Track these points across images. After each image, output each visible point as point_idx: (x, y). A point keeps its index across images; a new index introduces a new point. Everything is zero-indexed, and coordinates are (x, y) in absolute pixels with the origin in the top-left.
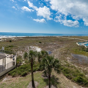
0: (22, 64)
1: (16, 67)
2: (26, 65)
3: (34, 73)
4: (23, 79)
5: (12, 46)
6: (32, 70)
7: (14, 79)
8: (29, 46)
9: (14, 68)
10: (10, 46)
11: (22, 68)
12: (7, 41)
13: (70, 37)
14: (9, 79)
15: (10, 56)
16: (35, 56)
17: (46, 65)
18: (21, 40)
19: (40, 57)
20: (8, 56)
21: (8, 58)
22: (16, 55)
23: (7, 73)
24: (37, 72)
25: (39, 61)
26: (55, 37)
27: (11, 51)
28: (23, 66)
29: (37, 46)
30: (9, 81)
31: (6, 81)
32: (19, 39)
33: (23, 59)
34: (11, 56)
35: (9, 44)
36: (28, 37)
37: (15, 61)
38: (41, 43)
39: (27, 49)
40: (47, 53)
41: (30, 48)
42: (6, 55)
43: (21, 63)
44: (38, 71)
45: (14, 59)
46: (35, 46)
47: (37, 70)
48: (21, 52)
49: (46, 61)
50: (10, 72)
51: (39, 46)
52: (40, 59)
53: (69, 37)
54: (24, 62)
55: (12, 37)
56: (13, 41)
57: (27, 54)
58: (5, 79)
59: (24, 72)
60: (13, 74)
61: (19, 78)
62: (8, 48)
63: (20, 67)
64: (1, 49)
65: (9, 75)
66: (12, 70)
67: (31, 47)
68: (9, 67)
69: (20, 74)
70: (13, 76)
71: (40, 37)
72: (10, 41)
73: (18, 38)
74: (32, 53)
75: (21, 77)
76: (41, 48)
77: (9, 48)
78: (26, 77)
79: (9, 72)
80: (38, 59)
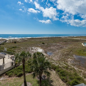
1: (15, 67)
5: (16, 47)
9: (12, 69)
10: (13, 47)
11: (19, 69)
12: (13, 43)
13: (76, 37)
14: (6, 79)
18: (26, 41)
20: (9, 56)
21: (9, 58)
23: (5, 72)
26: (59, 37)
28: (21, 67)
29: (39, 47)
31: (2, 80)
32: (24, 41)
35: (14, 45)
36: (33, 38)
38: (44, 44)
39: (29, 50)
41: (32, 49)
46: (37, 47)
53: (74, 37)
55: (18, 38)
56: (18, 42)
59: (20, 73)
60: (10, 74)
61: (14, 78)
62: (11, 49)
65: (6, 75)
67: (33, 48)
68: (7, 67)
69: (16, 74)
70: (10, 76)
71: (45, 38)
72: (15, 42)
73: (23, 39)
75: (16, 78)
76: (43, 49)
78: (21, 77)
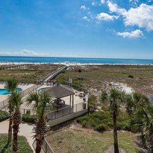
0: (97, 110)
1: (88, 112)
2: (103, 113)
3: (118, 131)
4: (98, 136)
5: (82, 79)
6: (115, 124)
7: (85, 130)
8: (109, 81)
9: (85, 114)
10: (79, 79)
11: (96, 117)
12: (76, 71)
14: (78, 129)
15: (79, 93)
16: (122, 101)
17: (145, 123)
18: (96, 69)
19: (130, 104)
20: (76, 92)
21: (76, 95)
22: (88, 94)
23: (76, 118)
24: (123, 131)
25: (129, 112)
27: (81, 86)
28: (99, 115)
29: (124, 83)
30: (78, 131)
31: (75, 130)
32: (92, 69)
33: (99, 103)
34: (81, 94)
35: (78, 75)
36: (108, 65)
37: (86, 103)
38: (132, 77)
39: (106, 87)
40: (147, 100)
41: (110, 85)
42: (75, 91)
43: (95, 109)
44: (125, 130)
45: (84, 100)
46: (120, 82)
47: (124, 127)
48: (96, 90)
49: (144, 116)
50: (79, 119)
51: (129, 84)
52: (131, 108)
54: (99, 107)
55: (82, 64)
56: (84, 71)
57: (106, 94)
58: (73, 127)
59: (101, 125)
60: (83, 122)
61: (92, 131)
62: (76, 82)
63: (94, 114)
64: (68, 81)
65: (78, 122)
66: (82, 115)
67: (112, 83)
68: (78, 111)
69: (94, 126)
70: (84, 126)
71: (130, 66)
72: (80, 71)
73: (90, 66)
74: (115, 95)
75: (95, 132)
76: (132, 87)
77: (78, 81)
78: (104, 134)
79: (78, 117)
80: (127, 108)
